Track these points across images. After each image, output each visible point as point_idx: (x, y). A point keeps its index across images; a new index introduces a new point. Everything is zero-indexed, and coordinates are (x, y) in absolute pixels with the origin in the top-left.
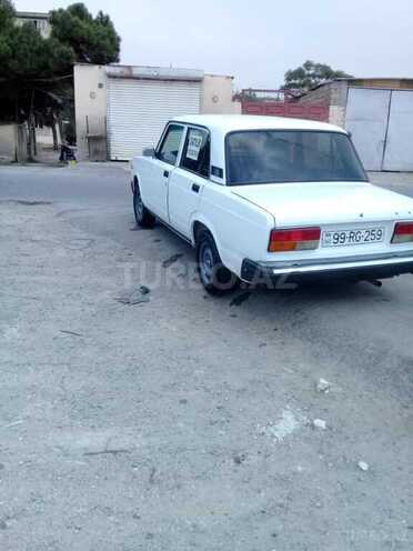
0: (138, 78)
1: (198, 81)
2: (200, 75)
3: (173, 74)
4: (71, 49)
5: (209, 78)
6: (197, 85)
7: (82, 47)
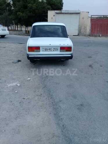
0: (63, 13)
1: (79, 13)
2: (79, 12)
3: (72, 12)
4: (50, 7)
5: (82, 12)
6: (78, 15)
7: (53, 6)
